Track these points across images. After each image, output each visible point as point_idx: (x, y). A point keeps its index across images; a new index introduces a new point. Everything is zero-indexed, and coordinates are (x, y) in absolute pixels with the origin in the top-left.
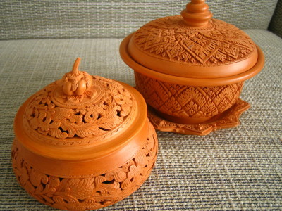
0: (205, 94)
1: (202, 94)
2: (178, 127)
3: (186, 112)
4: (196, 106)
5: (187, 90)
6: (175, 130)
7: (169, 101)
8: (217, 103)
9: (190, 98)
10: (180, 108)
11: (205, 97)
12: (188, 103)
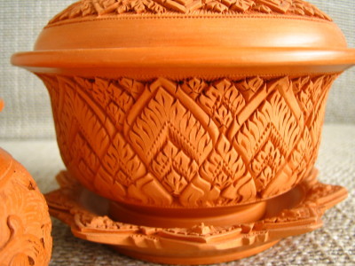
0: (206, 118)
1: (198, 119)
2: (141, 232)
3: (160, 181)
4: (187, 159)
5: (152, 104)
6: (130, 239)
7: (111, 150)
8: (249, 155)
9: (165, 133)
10: (141, 169)
11: (207, 128)
12: (162, 150)
